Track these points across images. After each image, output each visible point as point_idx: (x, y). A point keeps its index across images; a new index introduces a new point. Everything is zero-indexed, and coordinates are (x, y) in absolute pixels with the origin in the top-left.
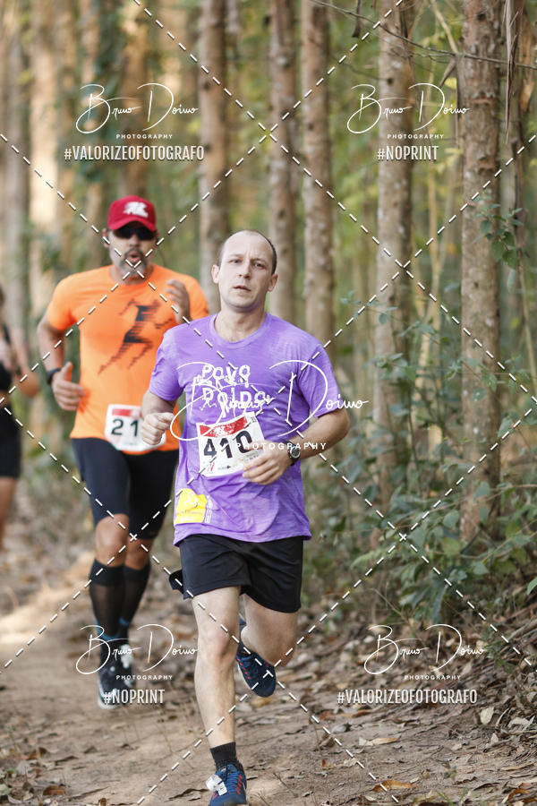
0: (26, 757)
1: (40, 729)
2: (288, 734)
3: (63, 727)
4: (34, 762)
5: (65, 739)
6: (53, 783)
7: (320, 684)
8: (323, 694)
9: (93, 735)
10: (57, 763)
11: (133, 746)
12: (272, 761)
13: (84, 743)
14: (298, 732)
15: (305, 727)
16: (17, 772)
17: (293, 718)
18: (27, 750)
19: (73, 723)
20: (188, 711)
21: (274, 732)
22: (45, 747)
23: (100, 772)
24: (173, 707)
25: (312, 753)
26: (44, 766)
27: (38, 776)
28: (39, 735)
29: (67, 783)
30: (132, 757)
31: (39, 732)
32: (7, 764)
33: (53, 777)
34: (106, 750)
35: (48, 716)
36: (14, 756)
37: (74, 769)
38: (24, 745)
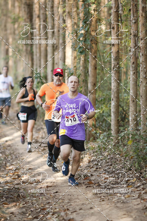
0: (63, 211)
1: (67, 203)
2: (135, 205)
3: (73, 203)
4: (65, 212)
5: (74, 206)
6: (70, 218)
7: (144, 191)
8: (144, 194)
9: (81, 205)
10: (72, 212)
11: (93, 208)
12: (131, 213)
13: (79, 207)
14: (138, 204)
15: (139, 203)
16: (61, 215)
17: (136, 201)
19: (76, 202)
20: (107, 199)
21: (131, 205)
22: (68, 208)
23: (84, 215)
24: (103, 198)
25: (141, 211)
26: (68, 214)
27: (67, 216)
28: (67, 205)
29: (74, 218)
30: (92, 211)
32: (58, 213)
33: (71, 216)
34: (85, 209)
35: (69, 200)
36: (60, 211)
37: (76, 214)
38: (63, 207)
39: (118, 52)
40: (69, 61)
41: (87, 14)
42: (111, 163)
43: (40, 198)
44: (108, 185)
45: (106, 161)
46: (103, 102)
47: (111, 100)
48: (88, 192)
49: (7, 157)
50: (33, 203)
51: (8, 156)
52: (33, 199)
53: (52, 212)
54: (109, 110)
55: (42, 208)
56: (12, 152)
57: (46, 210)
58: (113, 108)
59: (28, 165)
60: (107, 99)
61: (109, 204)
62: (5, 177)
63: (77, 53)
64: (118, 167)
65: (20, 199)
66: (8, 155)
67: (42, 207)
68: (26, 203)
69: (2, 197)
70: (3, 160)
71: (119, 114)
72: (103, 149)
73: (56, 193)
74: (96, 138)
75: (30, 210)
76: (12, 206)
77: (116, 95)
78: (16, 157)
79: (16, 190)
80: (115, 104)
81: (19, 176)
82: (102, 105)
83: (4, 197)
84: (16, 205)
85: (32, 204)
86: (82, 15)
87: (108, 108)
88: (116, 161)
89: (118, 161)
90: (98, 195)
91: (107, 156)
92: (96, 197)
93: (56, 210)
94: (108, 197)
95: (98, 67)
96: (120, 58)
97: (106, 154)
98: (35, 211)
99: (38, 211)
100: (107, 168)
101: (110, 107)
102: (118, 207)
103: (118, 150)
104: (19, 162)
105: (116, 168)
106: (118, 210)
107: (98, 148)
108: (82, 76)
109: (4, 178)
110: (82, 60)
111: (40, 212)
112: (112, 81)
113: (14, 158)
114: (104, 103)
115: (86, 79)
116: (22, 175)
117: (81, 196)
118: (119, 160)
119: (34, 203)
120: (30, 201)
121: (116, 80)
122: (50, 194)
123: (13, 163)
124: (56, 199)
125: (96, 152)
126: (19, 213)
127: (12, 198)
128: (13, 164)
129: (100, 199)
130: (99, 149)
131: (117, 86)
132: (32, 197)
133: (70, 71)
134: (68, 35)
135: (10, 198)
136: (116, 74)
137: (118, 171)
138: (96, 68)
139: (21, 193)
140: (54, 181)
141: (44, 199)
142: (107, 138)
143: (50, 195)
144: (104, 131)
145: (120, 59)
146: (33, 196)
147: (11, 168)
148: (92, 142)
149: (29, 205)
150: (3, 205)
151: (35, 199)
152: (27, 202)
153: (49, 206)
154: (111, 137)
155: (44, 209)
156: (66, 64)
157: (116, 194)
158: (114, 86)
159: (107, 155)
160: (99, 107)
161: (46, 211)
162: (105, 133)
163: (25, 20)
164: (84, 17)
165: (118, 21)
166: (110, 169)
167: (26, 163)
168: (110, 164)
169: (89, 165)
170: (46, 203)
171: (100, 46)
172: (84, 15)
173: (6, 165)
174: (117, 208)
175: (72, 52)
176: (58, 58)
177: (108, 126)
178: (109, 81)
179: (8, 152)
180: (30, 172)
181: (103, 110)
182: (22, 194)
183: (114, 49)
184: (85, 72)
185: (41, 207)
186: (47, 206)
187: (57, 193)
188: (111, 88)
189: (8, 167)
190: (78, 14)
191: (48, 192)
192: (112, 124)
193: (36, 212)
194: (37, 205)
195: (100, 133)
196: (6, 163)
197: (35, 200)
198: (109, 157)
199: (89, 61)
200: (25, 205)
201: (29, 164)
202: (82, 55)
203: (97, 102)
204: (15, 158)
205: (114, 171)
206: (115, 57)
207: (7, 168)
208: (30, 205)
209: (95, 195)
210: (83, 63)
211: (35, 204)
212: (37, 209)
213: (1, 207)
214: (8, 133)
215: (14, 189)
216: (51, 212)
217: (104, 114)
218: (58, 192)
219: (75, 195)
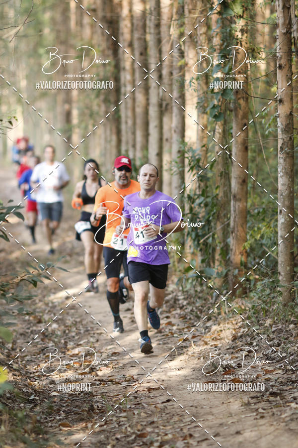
0: (182, 439)
1: (189, 423)
3: (202, 422)
4: (186, 441)
9: (218, 427)
10: (198, 442)
11: (242, 432)
13: (213, 431)
18: (182, 435)
19: (207, 420)
20: (271, 413)
22: (192, 433)
24: (263, 411)
26: (191, 444)
28: (189, 427)
30: (240, 438)
31: (189, 425)
32: (171, 443)
34: (225, 435)
36: (175, 438)
37: (208, 445)
38: (180, 432)
39: (290, 116)
40: (192, 135)
41: (228, 38)
42: (278, 341)
43: (134, 414)
44: (272, 386)
45: (268, 336)
46: (261, 218)
47: (277, 212)
48: (231, 400)
49: (68, 330)
50: (120, 424)
51: (70, 329)
52: (120, 415)
53: (160, 441)
54: (273, 233)
55: (139, 433)
56: (78, 320)
57: (145, 437)
58: (281, 229)
59: (111, 347)
60: (270, 210)
61: (275, 423)
62: (65, 371)
63: (208, 119)
64: (293, 348)
65: (94, 415)
66: (71, 327)
67: (139, 431)
68: (106, 424)
69: (59, 410)
70: (61, 337)
71: (295, 240)
72: (263, 312)
73: (167, 403)
74: (248, 291)
75: (114, 438)
76: (79, 428)
77: (287, 203)
78: (87, 331)
79: (87, 398)
80: (285, 220)
81: (92, 369)
82: (259, 224)
83: (61, 412)
84: (86, 427)
85: (119, 426)
86: (216, 41)
87: (271, 229)
88: (289, 336)
89: (292, 336)
90: (253, 406)
91: (271, 326)
92: (247, 410)
93: (166, 437)
94: (271, 410)
95: (252, 146)
96: (294, 127)
97: (268, 322)
98: (125, 440)
99: (131, 438)
100: (271, 351)
101: (276, 226)
102: (292, 430)
103: (292, 314)
104: (92, 340)
105: (289, 351)
106: (293, 437)
107: (252, 311)
108: (218, 164)
109: (62, 372)
110: (219, 133)
111: (134, 441)
112: (279, 175)
113: (82, 331)
114: (263, 220)
115: (227, 172)
116: (99, 366)
117: (218, 408)
118: (294, 335)
119: (122, 423)
120: (114, 419)
121: (286, 173)
122: (154, 405)
123: (81, 342)
124: (167, 414)
125: (248, 318)
126: (92, 443)
127: (79, 414)
128: (80, 345)
129: (257, 415)
130: (254, 313)
131: (289, 184)
132: (118, 411)
133: (193, 155)
134: (190, 82)
135: (75, 414)
136: (287, 159)
137: (292, 357)
138: (246, 149)
139: (95, 402)
140: (163, 378)
141: (142, 414)
142: (271, 290)
143: (155, 407)
144: (264, 275)
145: (294, 130)
146: (120, 408)
147: (76, 351)
148: (240, 299)
149: (113, 426)
150: (61, 427)
151: (124, 414)
152: (108, 421)
153: (152, 430)
154: (278, 289)
155: (142, 436)
156: (187, 140)
157: (288, 404)
158: (282, 185)
159: (270, 324)
160: (254, 226)
161: (146, 439)
162: (266, 280)
163: (103, 52)
164: (222, 45)
165: (289, 53)
166: (275, 352)
167: (107, 343)
168: (276, 343)
169: (234, 345)
170: (147, 422)
171: (255, 104)
172: (221, 42)
173: (67, 346)
174: (292, 433)
175: (198, 116)
176: (170, 129)
177: (272, 265)
178: (273, 175)
179: (69, 321)
180: (115, 360)
181: (262, 233)
182: (99, 405)
183: (283, 110)
184: (225, 157)
185: (136, 431)
186: (149, 429)
187: (169, 403)
188: (278, 189)
189: (70, 350)
190: (210, 40)
191: (150, 400)
192: (280, 262)
193: (126, 442)
194: (129, 426)
195: (256, 280)
196: (66, 343)
197: (124, 417)
198: (274, 329)
199: (232, 133)
200: (105, 426)
201: (112, 344)
202: (219, 123)
203: (248, 218)
204: (84, 332)
205: (285, 356)
206: (284, 125)
207: (67, 353)
208: (115, 427)
209: (246, 406)
210: (220, 137)
211: (125, 426)
212: (128, 436)
213: (57, 432)
214: (70, 281)
215: (82, 394)
216: (157, 441)
217: (264, 241)
218: (171, 400)
219: (205, 407)
